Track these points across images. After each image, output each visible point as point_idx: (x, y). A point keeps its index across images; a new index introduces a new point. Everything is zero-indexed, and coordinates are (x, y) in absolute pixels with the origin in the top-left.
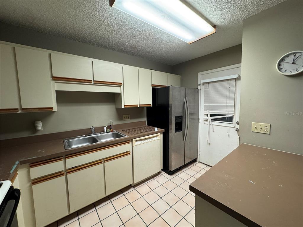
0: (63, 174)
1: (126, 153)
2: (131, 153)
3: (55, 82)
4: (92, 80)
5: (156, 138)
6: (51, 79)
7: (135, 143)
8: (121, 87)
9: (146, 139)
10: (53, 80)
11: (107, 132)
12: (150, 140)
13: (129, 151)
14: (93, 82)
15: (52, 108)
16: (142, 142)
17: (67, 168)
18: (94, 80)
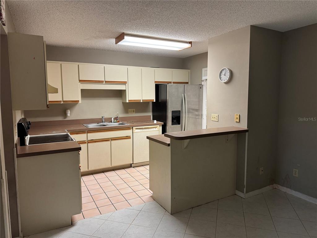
0: (86, 143)
1: (128, 137)
2: (132, 138)
3: (81, 84)
4: (104, 80)
5: (154, 129)
6: (79, 81)
7: (135, 131)
8: (126, 85)
9: (145, 128)
10: (80, 82)
11: (114, 122)
12: (148, 129)
13: (130, 136)
14: (104, 82)
15: (79, 101)
16: (141, 130)
17: (88, 139)
18: (106, 80)
